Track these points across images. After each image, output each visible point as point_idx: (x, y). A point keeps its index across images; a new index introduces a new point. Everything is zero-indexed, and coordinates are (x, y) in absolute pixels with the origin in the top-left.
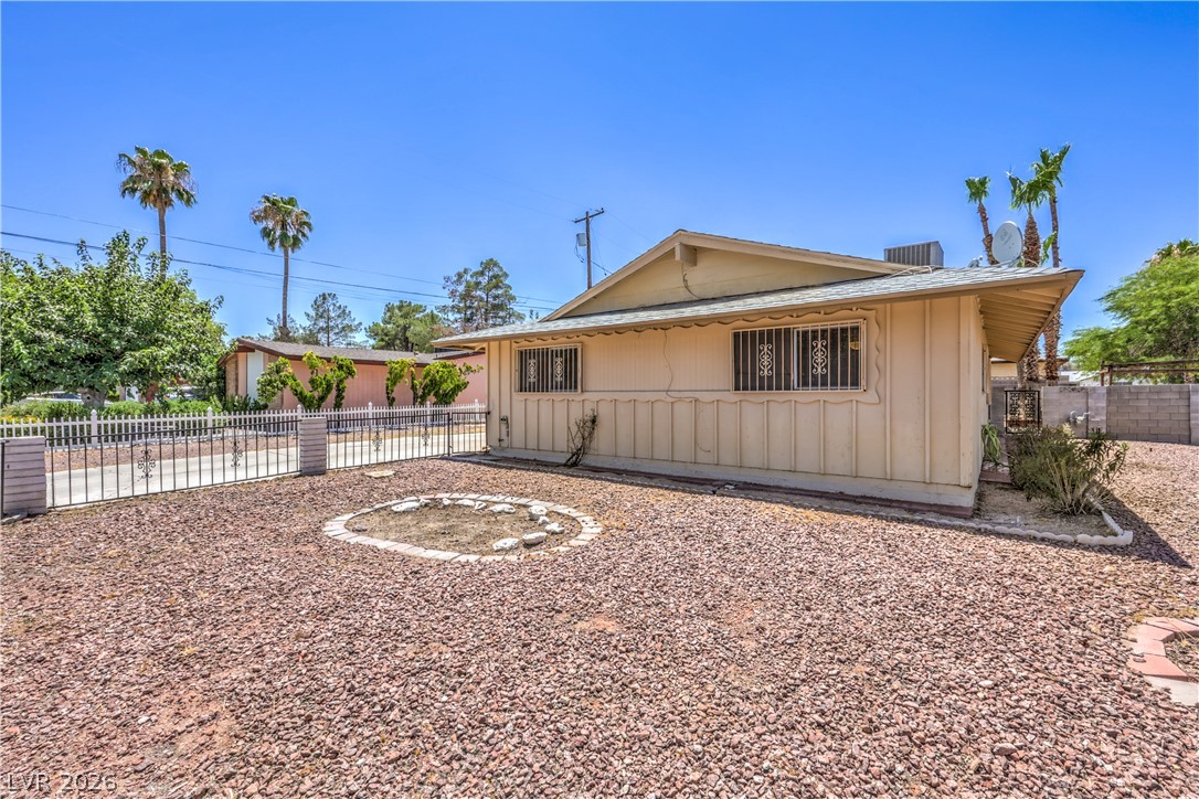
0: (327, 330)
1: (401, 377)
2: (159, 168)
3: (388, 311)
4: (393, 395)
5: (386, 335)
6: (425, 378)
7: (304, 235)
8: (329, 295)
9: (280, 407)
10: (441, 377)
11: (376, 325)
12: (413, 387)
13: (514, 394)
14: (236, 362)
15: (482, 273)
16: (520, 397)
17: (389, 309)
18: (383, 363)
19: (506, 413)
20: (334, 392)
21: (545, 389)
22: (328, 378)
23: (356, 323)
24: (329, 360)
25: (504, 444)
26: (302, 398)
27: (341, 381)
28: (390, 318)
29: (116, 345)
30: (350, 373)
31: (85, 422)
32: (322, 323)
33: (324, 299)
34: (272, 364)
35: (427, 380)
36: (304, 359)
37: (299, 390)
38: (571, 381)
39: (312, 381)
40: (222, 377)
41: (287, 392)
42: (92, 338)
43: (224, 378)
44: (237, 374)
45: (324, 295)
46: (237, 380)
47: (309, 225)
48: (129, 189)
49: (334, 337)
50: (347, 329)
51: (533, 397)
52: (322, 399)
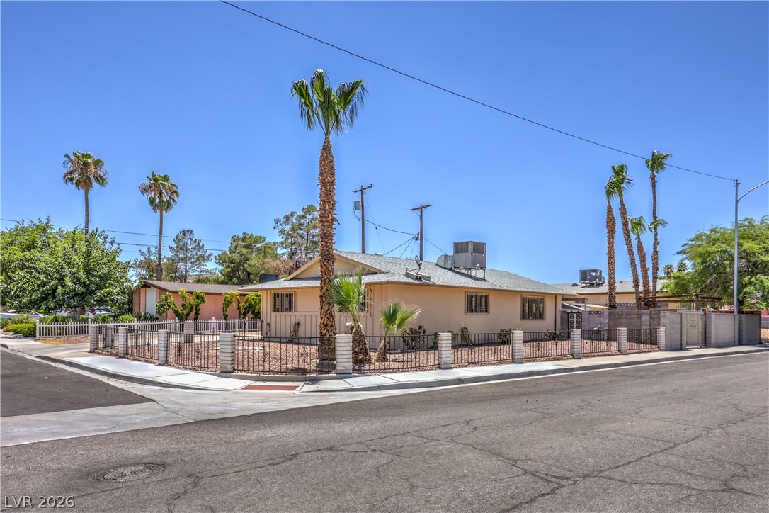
0: (185, 260)
1: (231, 302)
2: (86, 164)
3: (234, 241)
4: (227, 313)
5: (232, 263)
6: (246, 303)
7: (174, 201)
8: (188, 231)
9: (166, 319)
10: (255, 302)
11: (224, 253)
12: (239, 308)
13: (272, 313)
14: (139, 293)
15: (304, 217)
16: (274, 314)
17: (235, 239)
18: (220, 294)
19: (269, 321)
20: (194, 311)
21: (282, 311)
22: (192, 303)
23: (208, 254)
24: (191, 293)
25: (268, 335)
26: (177, 314)
27: (198, 305)
28: (236, 248)
29: (93, 287)
30: (203, 300)
31: (86, 325)
32: (181, 255)
33: (184, 234)
34: (164, 296)
35: (247, 304)
36: (179, 293)
37: (176, 309)
38: (291, 308)
39: (183, 305)
40: (130, 302)
41: (170, 312)
42: (83, 284)
43: (132, 303)
44: (140, 300)
45: (184, 231)
46: (140, 303)
47: (176, 192)
48: (68, 179)
49: (190, 266)
50: (202, 259)
51: (278, 314)
52: (188, 315)
